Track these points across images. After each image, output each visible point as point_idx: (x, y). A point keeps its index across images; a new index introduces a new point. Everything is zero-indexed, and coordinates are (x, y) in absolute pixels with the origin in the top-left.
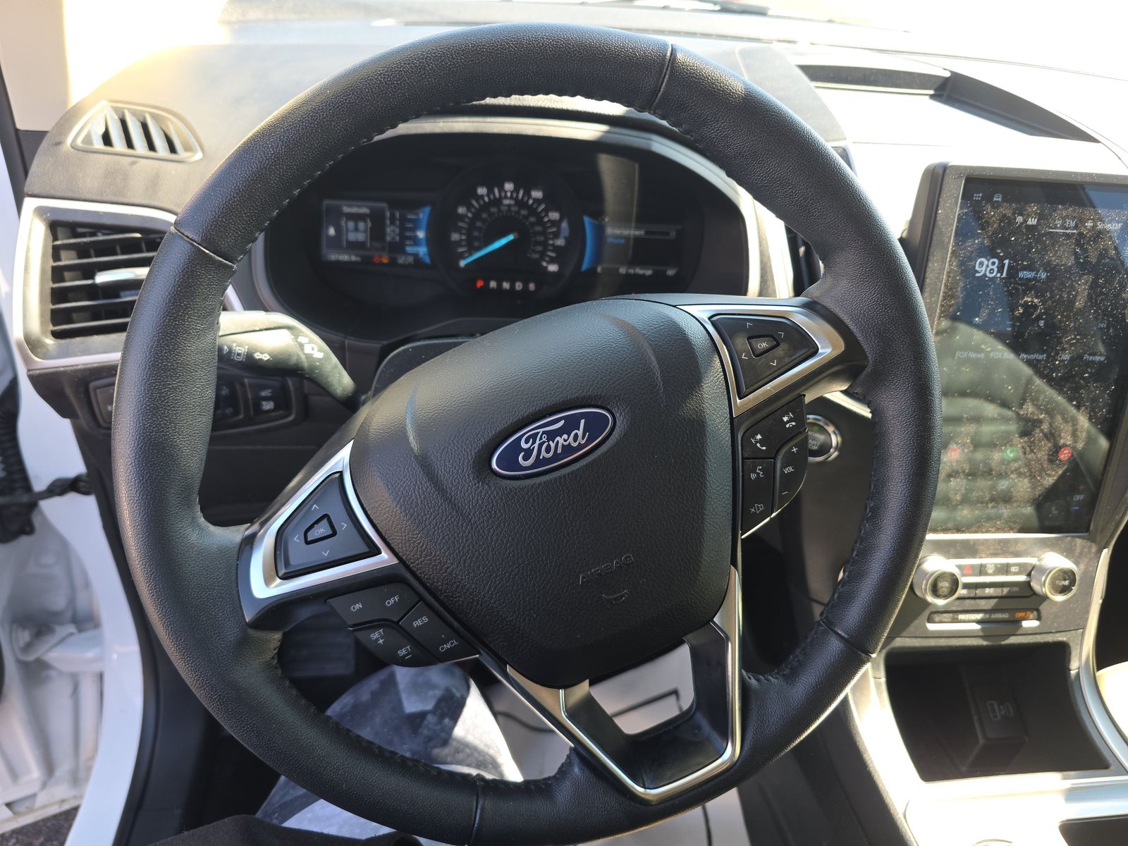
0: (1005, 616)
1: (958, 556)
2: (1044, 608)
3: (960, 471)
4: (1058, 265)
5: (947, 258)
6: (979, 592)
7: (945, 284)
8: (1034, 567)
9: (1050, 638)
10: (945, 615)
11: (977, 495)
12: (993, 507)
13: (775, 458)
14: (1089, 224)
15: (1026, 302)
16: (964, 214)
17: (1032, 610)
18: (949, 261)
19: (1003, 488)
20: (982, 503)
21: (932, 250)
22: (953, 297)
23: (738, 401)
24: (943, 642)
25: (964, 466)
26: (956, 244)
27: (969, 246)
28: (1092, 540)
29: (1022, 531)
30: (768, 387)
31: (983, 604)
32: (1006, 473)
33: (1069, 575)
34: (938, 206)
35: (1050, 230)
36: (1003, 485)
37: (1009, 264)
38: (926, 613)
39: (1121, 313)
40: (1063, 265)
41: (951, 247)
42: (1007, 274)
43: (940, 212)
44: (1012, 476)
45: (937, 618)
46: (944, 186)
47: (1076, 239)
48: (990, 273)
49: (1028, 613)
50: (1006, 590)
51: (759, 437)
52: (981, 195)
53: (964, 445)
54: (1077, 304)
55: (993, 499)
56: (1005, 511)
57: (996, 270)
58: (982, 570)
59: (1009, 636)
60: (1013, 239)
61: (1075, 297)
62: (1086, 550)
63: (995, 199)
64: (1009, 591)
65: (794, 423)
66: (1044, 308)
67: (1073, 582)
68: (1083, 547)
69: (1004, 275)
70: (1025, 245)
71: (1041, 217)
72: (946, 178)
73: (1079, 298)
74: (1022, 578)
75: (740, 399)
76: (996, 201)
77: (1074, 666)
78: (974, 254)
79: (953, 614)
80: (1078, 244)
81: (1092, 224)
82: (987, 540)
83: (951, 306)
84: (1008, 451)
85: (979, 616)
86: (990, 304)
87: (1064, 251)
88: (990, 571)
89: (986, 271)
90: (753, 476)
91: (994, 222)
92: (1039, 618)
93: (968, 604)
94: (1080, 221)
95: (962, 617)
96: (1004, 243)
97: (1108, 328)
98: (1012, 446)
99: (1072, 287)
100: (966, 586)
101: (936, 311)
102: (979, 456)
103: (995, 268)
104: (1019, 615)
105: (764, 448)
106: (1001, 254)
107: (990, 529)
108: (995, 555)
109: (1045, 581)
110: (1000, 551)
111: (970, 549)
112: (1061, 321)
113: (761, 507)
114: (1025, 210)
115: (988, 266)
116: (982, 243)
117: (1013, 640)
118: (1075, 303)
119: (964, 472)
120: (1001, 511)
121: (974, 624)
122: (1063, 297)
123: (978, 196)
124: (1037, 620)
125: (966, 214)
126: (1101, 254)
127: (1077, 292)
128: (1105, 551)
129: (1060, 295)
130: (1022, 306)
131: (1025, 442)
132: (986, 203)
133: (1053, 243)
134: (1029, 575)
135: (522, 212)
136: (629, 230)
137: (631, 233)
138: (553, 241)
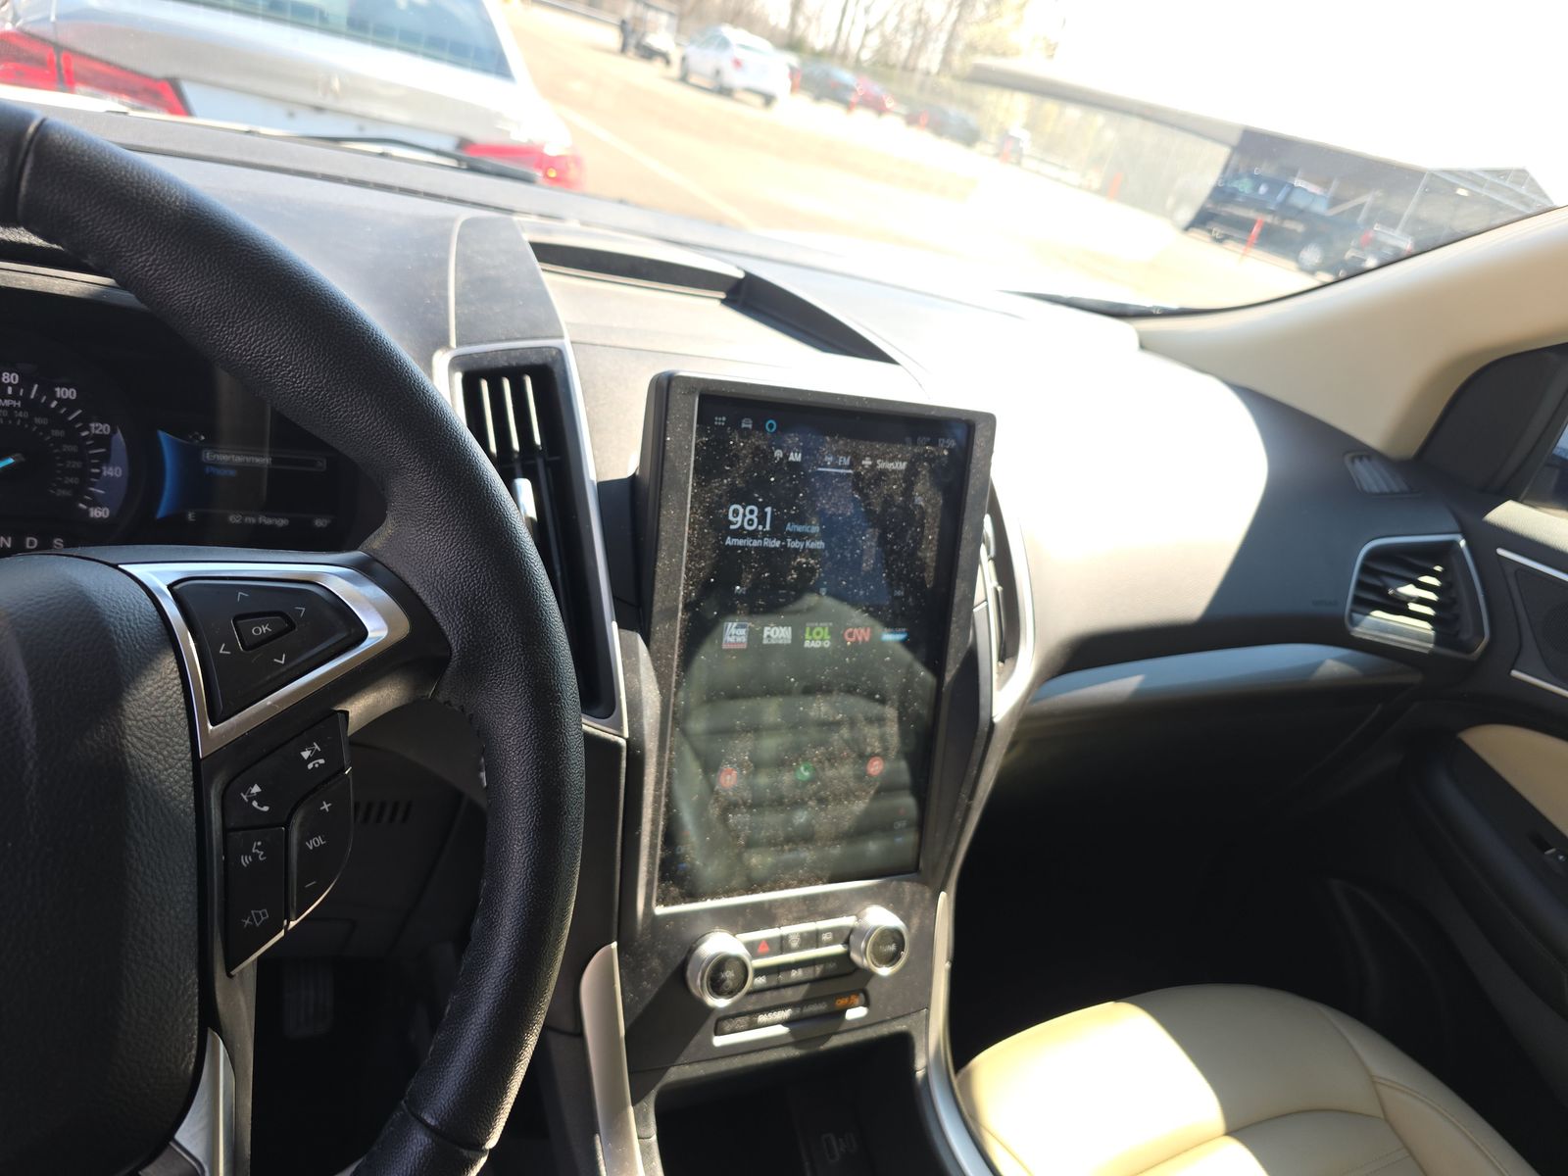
0: (821, 1007)
1: (750, 928)
2: (871, 987)
3: (740, 802)
4: (834, 514)
5: (686, 504)
6: (782, 978)
7: (689, 538)
8: (852, 930)
9: (884, 1030)
10: (739, 1020)
11: (768, 834)
12: (790, 850)
13: (287, 824)
14: (867, 462)
15: (800, 564)
16: (704, 444)
17: (856, 992)
18: (691, 508)
19: (802, 820)
20: (775, 845)
21: (663, 492)
22: (701, 557)
23: (210, 727)
24: (737, 1063)
25: (745, 794)
26: (698, 484)
27: (716, 488)
28: (925, 883)
29: (832, 880)
30: (268, 701)
31: (790, 995)
32: (802, 800)
33: (896, 936)
34: (665, 430)
35: (820, 469)
36: (801, 817)
37: (773, 513)
38: (711, 1022)
39: (919, 577)
40: (840, 515)
41: (690, 489)
42: (771, 527)
43: (668, 439)
44: (811, 803)
45: (727, 1026)
46: (670, 405)
47: (853, 482)
48: (751, 525)
49: (853, 997)
50: (819, 969)
51: (256, 789)
52: (724, 419)
53: (741, 765)
54: (864, 565)
55: (789, 840)
56: (807, 855)
57: (756, 520)
58: (782, 945)
59: (828, 1036)
60: (772, 479)
61: (861, 556)
62: (917, 896)
63: (743, 426)
64: (824, 971)
65: (322, 761)
66: (824, 572)
67: (901, 946)
68: (913, 894)
69: (768, 528)
70: (789, 489)
71: (805, 451)
72: (672, 393)
73: (865, 558)
74: (838, 949)
75: (213, 725)
76: (745, 428)
77: (920, 1063)
78: (724, 498)
79: (747, 1017)
80: (856, 487)
81: (870, 463)
82: (786, 900)
83: (700, 570)
84: (802, 768)
85: (786, 1014)
86: (754, 567)
87: (840, 497)
88: (795, 944)
89: (743, 521)
90: (245, 861)
91: (746, 456)
92: (867, 1004)
93: (769, 998)
94: (855, 457)
95: (762, 1018)
96: (762, 484)
97: (906, 596)
98: (805, 760)
99: (854, 543)
100: (759, 972)
101: (680, 577)
102: (763, 780)
103: (754, 517)
104: (841, 1002)
105: (266, 809)
106: (760, 500)
107: (791, 882)
108: (799, 920)
109: (865, 949)
110: (806, 914)
111: (763, 916)
112: (846, 588)
113: (264, 915)
114: (784, 442)
115: (744, 515)
116: (733, 484)
117: (836, 1041)
118: (861, 565)
119: (745, 803)
120: (802, 855)
121: (780, 1026)
122: (845, 557)
123: (720, 421)
124: (864, 1006)
125: (706, 444)
126: (885, 501)
127: (862, 550)
128: (943, 894)
129: (841, 554)
130: (795, 569)
131: (822, 754)
132: (732, 430)
133: (825, 486)
134: (847, 942)
135: (38, 420)
136: (248, 455)
137: (248, 459)
138: (98, 468)
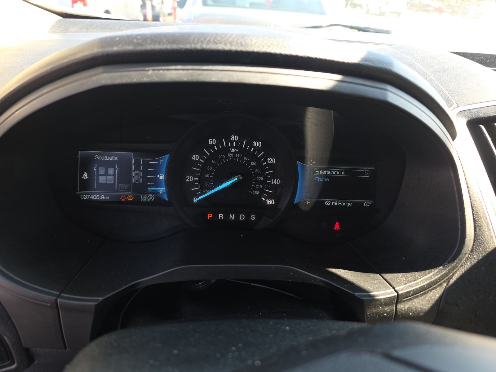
135: (245, 158)
136: (334, 171)
137: (334, 173)
138: (270, 180)
